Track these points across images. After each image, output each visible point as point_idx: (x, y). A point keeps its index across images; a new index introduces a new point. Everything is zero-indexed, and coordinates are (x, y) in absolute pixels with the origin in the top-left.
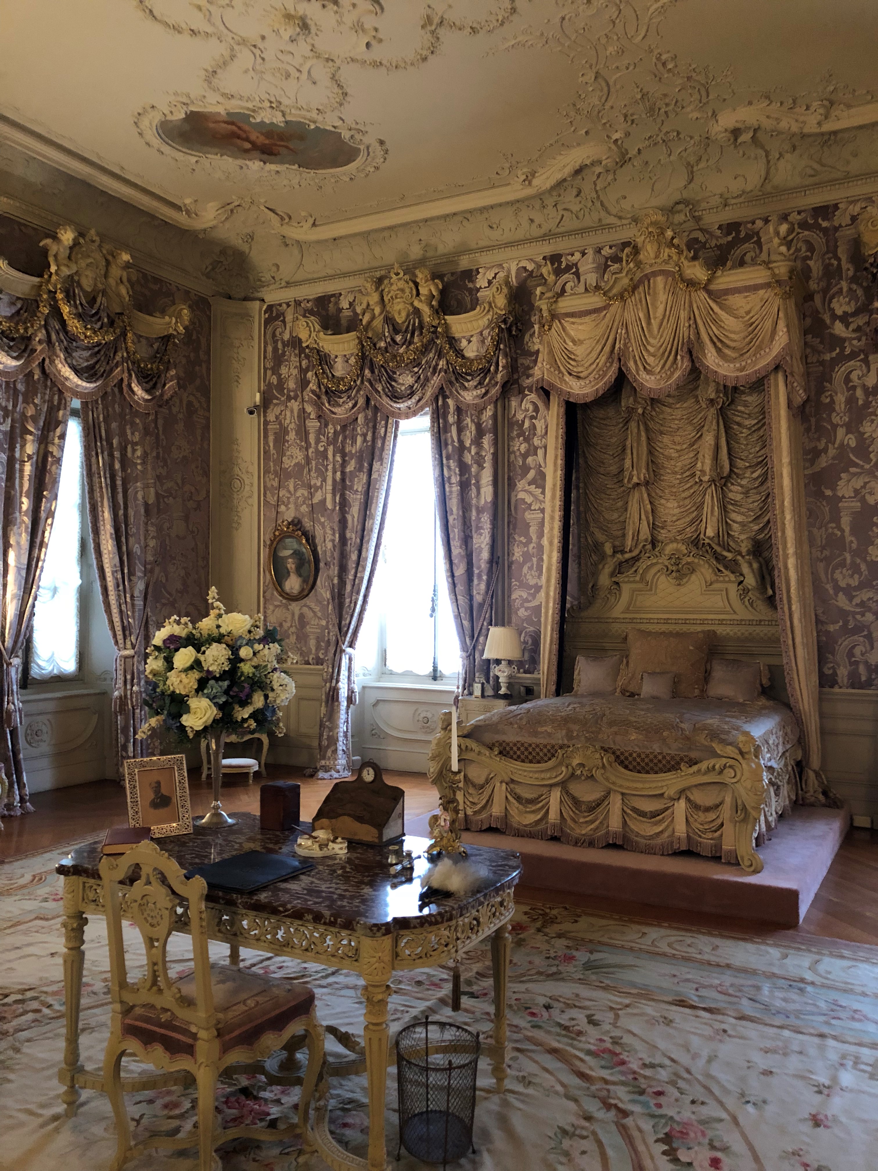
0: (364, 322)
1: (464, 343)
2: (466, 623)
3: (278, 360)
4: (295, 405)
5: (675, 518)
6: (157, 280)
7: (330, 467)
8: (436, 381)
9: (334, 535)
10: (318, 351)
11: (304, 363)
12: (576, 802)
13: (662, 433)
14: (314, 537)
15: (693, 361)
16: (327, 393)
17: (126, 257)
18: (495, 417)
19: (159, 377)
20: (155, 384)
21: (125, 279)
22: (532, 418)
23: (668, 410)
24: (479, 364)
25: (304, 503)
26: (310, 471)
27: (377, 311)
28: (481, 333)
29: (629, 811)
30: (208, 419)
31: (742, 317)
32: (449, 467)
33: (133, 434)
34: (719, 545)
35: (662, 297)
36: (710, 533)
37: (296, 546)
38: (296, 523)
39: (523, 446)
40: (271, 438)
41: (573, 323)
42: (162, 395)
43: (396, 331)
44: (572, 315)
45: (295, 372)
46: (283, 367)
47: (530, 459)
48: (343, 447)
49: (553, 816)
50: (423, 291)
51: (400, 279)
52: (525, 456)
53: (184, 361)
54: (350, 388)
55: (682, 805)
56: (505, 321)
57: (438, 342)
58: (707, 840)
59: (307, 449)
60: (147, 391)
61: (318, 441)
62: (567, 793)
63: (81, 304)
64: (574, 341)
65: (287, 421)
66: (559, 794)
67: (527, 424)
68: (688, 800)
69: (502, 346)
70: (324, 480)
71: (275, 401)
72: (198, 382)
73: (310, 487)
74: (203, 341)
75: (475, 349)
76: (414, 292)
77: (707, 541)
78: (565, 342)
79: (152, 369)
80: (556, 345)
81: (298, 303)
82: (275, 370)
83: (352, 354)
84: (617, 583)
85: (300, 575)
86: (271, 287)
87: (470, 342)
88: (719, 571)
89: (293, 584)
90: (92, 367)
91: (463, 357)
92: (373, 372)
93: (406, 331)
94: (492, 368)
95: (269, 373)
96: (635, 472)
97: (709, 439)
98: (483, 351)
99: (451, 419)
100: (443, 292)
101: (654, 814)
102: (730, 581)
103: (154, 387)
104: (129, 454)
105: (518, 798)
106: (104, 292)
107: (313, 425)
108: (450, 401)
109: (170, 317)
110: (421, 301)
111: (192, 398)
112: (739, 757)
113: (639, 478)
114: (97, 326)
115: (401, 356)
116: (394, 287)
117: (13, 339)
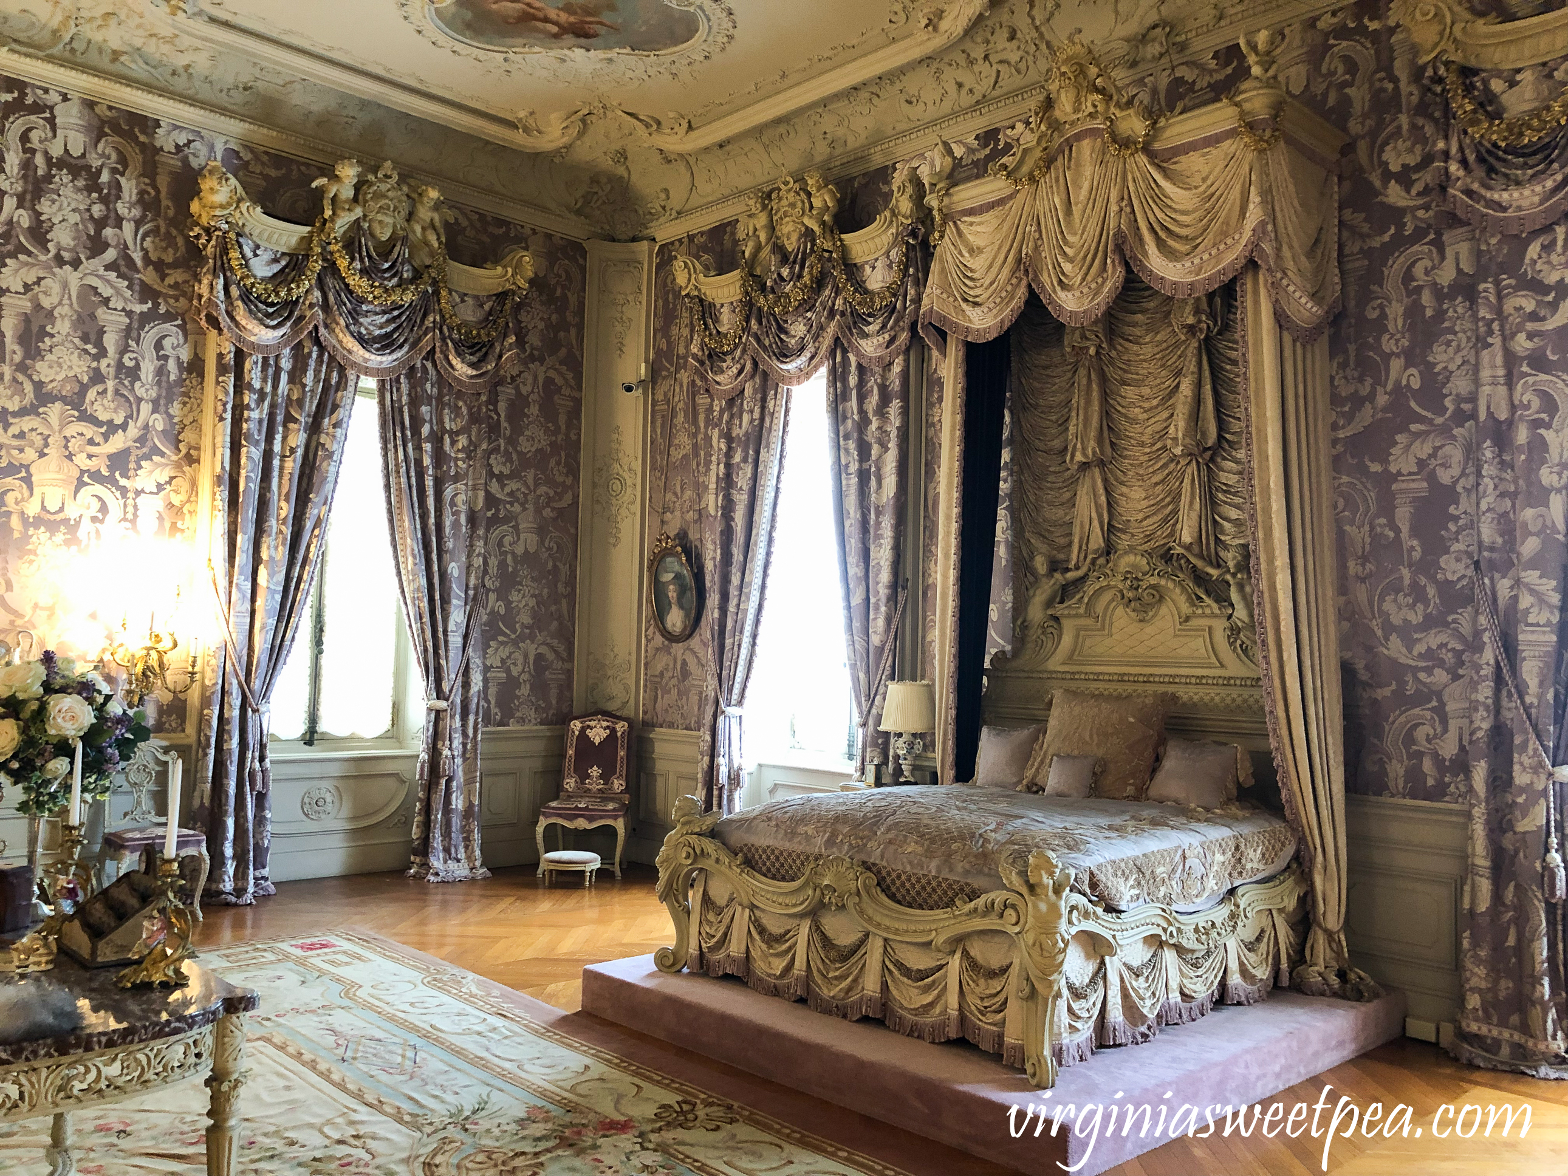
0: (747, 254)
1: (868, 269)
2: (862, 676)
3: (670, 317)
4: (685, 376)
5: (1140, 516)
6: (501, 222)
8: (832, 329)
9: (715, 551)
10: (701, 301)
12: (828, 945)
13: (1124, 383)
14: (699, 557)
15: (1127, 265)
16: (710, 356)
17: (433, 194)
18: (905, 374)
19: (492, 346)
20: (485, 355)
21: (436, 222)
24: (883, 299)
25: (690, 508)
26: (698, 465)
27: (763, 237)
28: (887, 254)
29: (891, 967)
30: (578, 402)
31: (1196, 188)
32: (847, 450)
33: (452, 420)
35: (1088, 171)
36: (1187, 538)
37: (677, 568)
38: (682, 536)
40: (659, 423)
41: (971, 224)
42: (496, 368)
43: (784, 262)
44: (971, 212)
46: (674, 327)
48: (729, 429)
49: (800, 964)
50: (817, 203)
51: (790, 190)
53: (541, 325)
54: (735, 347)
55: (955, 963)
56: (912, 234)
57: (835, 272)
59: (695, 435)
60: (472, 365)
61: (705, 423)
62: (818, 928)
63: (370, 257)
64: (971, 251)
65: (676, 399)
66: (808, 930)
68: (966, 954)
69: (911, 271)
70: (708, 476)
71: (664, 373)
72: (563, 352)
74: (573, 299)
75: (880, 278)
76: (807, 205)
77: (1179, 550)
78: (960, 253)
79: (479, 335)
80: (950, 259)
81: (692, 238)
83: (739, 301)
84: (1056, 619)
85: (681, 607)
86: (662, 220)
87: (874, 268)
88: (1199, 598)
89: (675, 619)
90: (386, 335)
91: (866, 291)
92: (760, 323)
93: (794, 262)
94: (899, 304)
95: (659, 334)
96: (1079, 446)
98: (889, 280)
99: (853, 380)
100: (843, 202)
101: (922, 975)
102: (1213, 616)
103: (483, 360)
104: (447, 446)
105: (763, 932)
106: (405, 240)
107: (703, 401)
108: (852, 358)
109: (505, 267)
110: (812, 217)
111: (552, 374)
112: (1024, 891)
113: (1084, 454)
115: (787, 296)
116: (784, 202)
117: (272, 305)
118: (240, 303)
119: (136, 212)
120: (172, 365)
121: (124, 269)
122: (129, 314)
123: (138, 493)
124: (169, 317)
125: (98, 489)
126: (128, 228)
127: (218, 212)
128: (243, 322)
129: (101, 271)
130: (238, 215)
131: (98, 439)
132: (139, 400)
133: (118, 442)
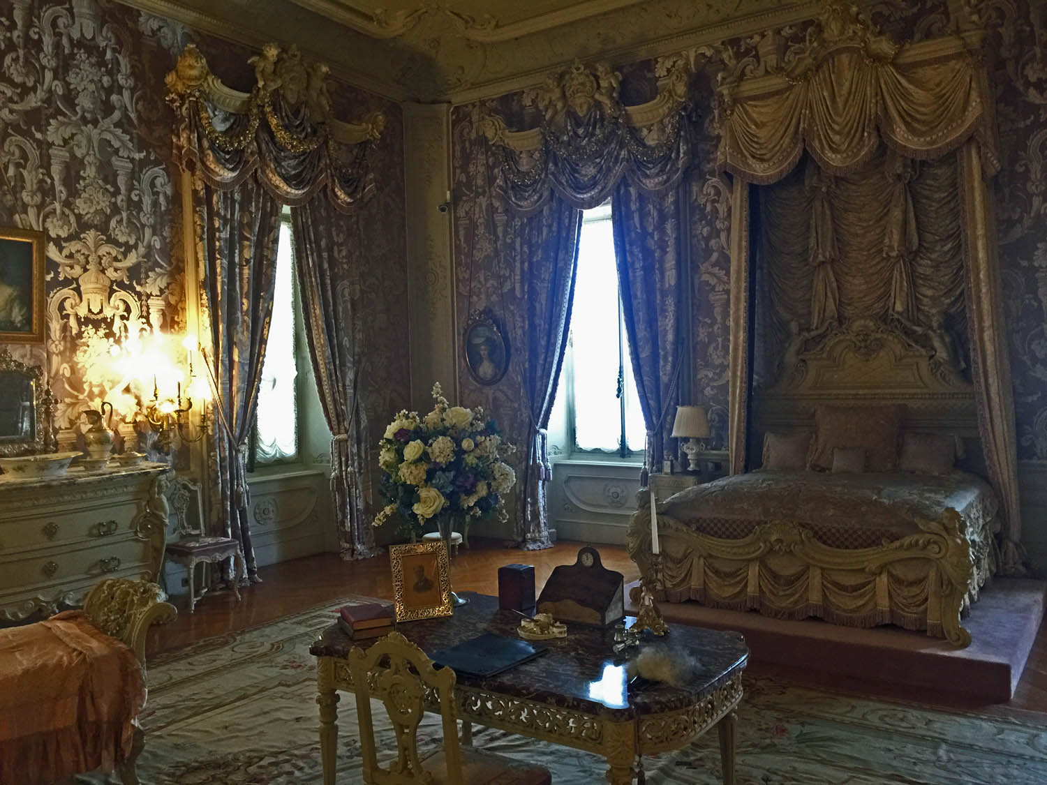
0: (547, 117)
1: (645, 132)
2: (652, 402)
3: (467, 158)
4: (483, 201)
5: (861, 295)
6: (352, 89)
7: (518, 258)
8: (618, 170)
9: (523, 322)
10: (504, 148)
11: (491, 160)
12: (775, 576)
13: (846, 211)
14: (504, 325)
15: (880, 136)
16: (513, 188)
17: (325, 69)
18: (676, 203)
19: (359, 181)
20: (356, 187)
21: (325, 90)
22: (714, 201)
23: (854, 187)
24: (660, 152)
25: (494, 293)
26: (499, 263)
27: (560, 105)
28: (661, 121)
29: (829, 585)
30: (403, 218)
31: (932, 90)
32: (632, 253)
33: (338, 235)
34: (908, 319)
35: (848, 74)
36: (899, 307)
38: (488, 312)
39: (705, 229)
40: (462, 233)
41: (756, 106)
42: (362, 198)
43: (578, 125)
44: (755, 98)
45: (482, 169)
46: (471, 166)
47: (713, 242)
48: (530, 239)
49: (751, 589)
50: (604, 84)
51: (581, 74)
52: (707, 239)
53: (381, 164)
54: (535, 182)
55: (884, 578)
56: (685, 109)
57: (620, 132)
58: (911, 614)
59: (495, 242)
60: (350, 195)
61: (506, 233)
62: (766, 566)
63: (287, 116)
64: (756, 124)
65: (477, 216)
66: (757, 568)
67: (709, 208)
68: (890, 575)
69: (682, 133)
70: (513, 270)
71: (464, 198)
72: (393, 184)
73: (499, 277)
74: (397, 144)
75: (656, 137)
76: (595, 85)
77: (896, 316)
78: (747, 125)
79: (352, 174)
80: (739, 129)
81: (483, 103)
82: (464, 169)
83: (536, 150)
85: (492, 361)
86: (457, 89)
87: (650, 131)
88: (909, 345)
89: (486, 369)
90: (299, 175)
91: (644, 146)
92: (556, 164)
93: (588, 124)
94: (673, 155)
95: (458, 171)
96: (820, 251)
97: (897, 214)
98: (663, 139)
99: (633, 207)
100: (622, 84)
101: (855, 588)
102: (921, 356)
103: (355, 191)
104: (336, 254)
105: (717, 572)
106: (306, 103)
107: (500, 218)
108: (632, 190)
109: (367, 124)
110: (601, 94)
111: (388, 199)
112: (944, 534)
113: (824, 256)
114: (303, 136)
115: (584, 148)
116: (575, 82)
117: (228, 153)
118: (209, 152)
119: (131, 82)
120: (162, 199)
121: (126, 126)
122: (132, 160)
123: (149, 296)
124: (156, 163)
125: (122, 294)
126: (126, 94)
127: (193, 83)
128: (212, 166)
129: (112, 128)
130: (206, 85)
131: (120, 257)
132: (143, 226)
133: (132, 259)
